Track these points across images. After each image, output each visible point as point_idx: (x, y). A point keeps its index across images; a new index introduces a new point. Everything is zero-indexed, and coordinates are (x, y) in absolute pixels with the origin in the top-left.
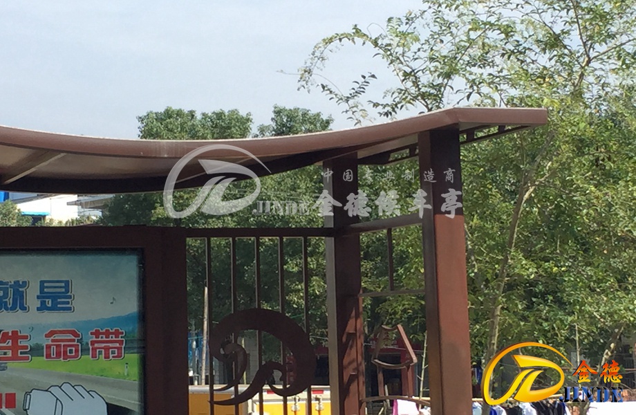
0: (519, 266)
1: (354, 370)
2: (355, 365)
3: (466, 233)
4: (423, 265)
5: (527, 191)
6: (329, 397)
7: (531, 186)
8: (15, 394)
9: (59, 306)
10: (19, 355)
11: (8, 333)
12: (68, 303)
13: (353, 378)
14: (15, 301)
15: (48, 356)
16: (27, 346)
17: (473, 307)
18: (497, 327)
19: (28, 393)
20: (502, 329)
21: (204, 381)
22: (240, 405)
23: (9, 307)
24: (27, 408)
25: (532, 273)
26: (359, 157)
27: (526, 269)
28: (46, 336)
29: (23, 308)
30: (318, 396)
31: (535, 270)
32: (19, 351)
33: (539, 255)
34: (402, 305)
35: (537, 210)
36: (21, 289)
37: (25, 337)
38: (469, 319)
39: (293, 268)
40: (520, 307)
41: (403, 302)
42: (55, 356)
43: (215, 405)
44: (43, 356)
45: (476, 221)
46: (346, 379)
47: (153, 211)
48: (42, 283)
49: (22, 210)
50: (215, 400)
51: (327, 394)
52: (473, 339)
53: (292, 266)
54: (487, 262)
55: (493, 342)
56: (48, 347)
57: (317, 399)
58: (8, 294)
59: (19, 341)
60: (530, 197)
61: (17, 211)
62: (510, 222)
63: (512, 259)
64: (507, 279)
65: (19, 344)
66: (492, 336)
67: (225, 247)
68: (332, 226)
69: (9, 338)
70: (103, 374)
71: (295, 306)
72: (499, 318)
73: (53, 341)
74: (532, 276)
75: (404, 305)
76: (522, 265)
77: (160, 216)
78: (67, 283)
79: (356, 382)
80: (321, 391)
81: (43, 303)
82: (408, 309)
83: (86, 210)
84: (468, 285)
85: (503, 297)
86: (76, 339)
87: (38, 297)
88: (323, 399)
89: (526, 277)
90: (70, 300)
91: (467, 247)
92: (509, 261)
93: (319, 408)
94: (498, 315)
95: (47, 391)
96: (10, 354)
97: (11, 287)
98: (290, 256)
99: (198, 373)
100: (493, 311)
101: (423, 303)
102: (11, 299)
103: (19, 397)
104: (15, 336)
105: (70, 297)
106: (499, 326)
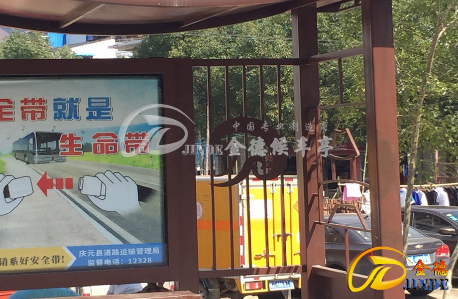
0: (435, 86)
1: (314, 161)
2: (315, 158)
3: (396, 63)
4: (364, 87)
5: (440, 31)
6: (297, 183)
7: (444, 27)
8: (72, 179)
9: (102, 116)
10: (75, 151)
11: (66, 135)
12: (108, 114)
13: (314, 167)
14: (70, 112)
15: (95, 152)
16: (80, 145)
17: (401, 116)
18: (418, 130)
19: (82, 178)
20: (421, 133)
21: (207, 173)
22: (232, 186)
23: (67, 116)
24: (81, 188)
25: (444, 91)
26: (317, 7)
27: (440, 88)
28: (94, 137)
29: (77, 117)
30: (289, 183)
31: (446, 89)
32: (75, 148)
33: (450, 78)
34: (349, 115)
35: (448, 45)
36: (74, 104)
37: (78, 138)
38: (398, 125)
39: (271, 93)
40: (435, 116)
41: (350, 113)
42: (100, 152)
43: (215, 187)
44: (91, 152)
45: (403, 54)
46: (308, 168)
47: (169, 52)
48: (90, 99)
49: (75, 52)
50: (214, 183)
51: (295, 181)
52: (401, 140)
53: (271, 91)
54: (411, 84)
55: (415, 141)
56: (95, 145)
57: (289, 185)
58: (65, 107)
59: (74, 141)
60: (443, 36)
61: (72, 53)
62: (428, 54)
63: (429, 81)
64: (425, 95)
65: (74, 143)
66: (414, 137)
67: (222, 77)
68: (298, 58)
69: (67, 139)
70: (135, 164)
71: (273, 120)
72: (419, 124)
73: (98, 141)
74: (444, 93)
75: (350, 116)
76: (437, 85)
77: (174, 56)
78: (107, 99)
79: (316, 170)
80: (291, 179)
81: (91, 114)
82: (354, 119)
83: (121, 52)
84: (397, 101)
85: (423, 108)
86: (115, 139)
87: (87, 110)
88: (293, 185)
89: (439, 94)
90: (110, 112)
91: (396, 73)
92: (428, 82)
93: (290, 191)
94: (419, 122)
95: (95, 176)
96: (68, 150)
97: (67, 102)
98: (269, 84)
99: (203, 169)
100: (415, 119)
101: (364, 113)
102: (68, 112)
103: (75, 181)
104: (71, 137)
105: (110, 109)
106: (420, 129)
